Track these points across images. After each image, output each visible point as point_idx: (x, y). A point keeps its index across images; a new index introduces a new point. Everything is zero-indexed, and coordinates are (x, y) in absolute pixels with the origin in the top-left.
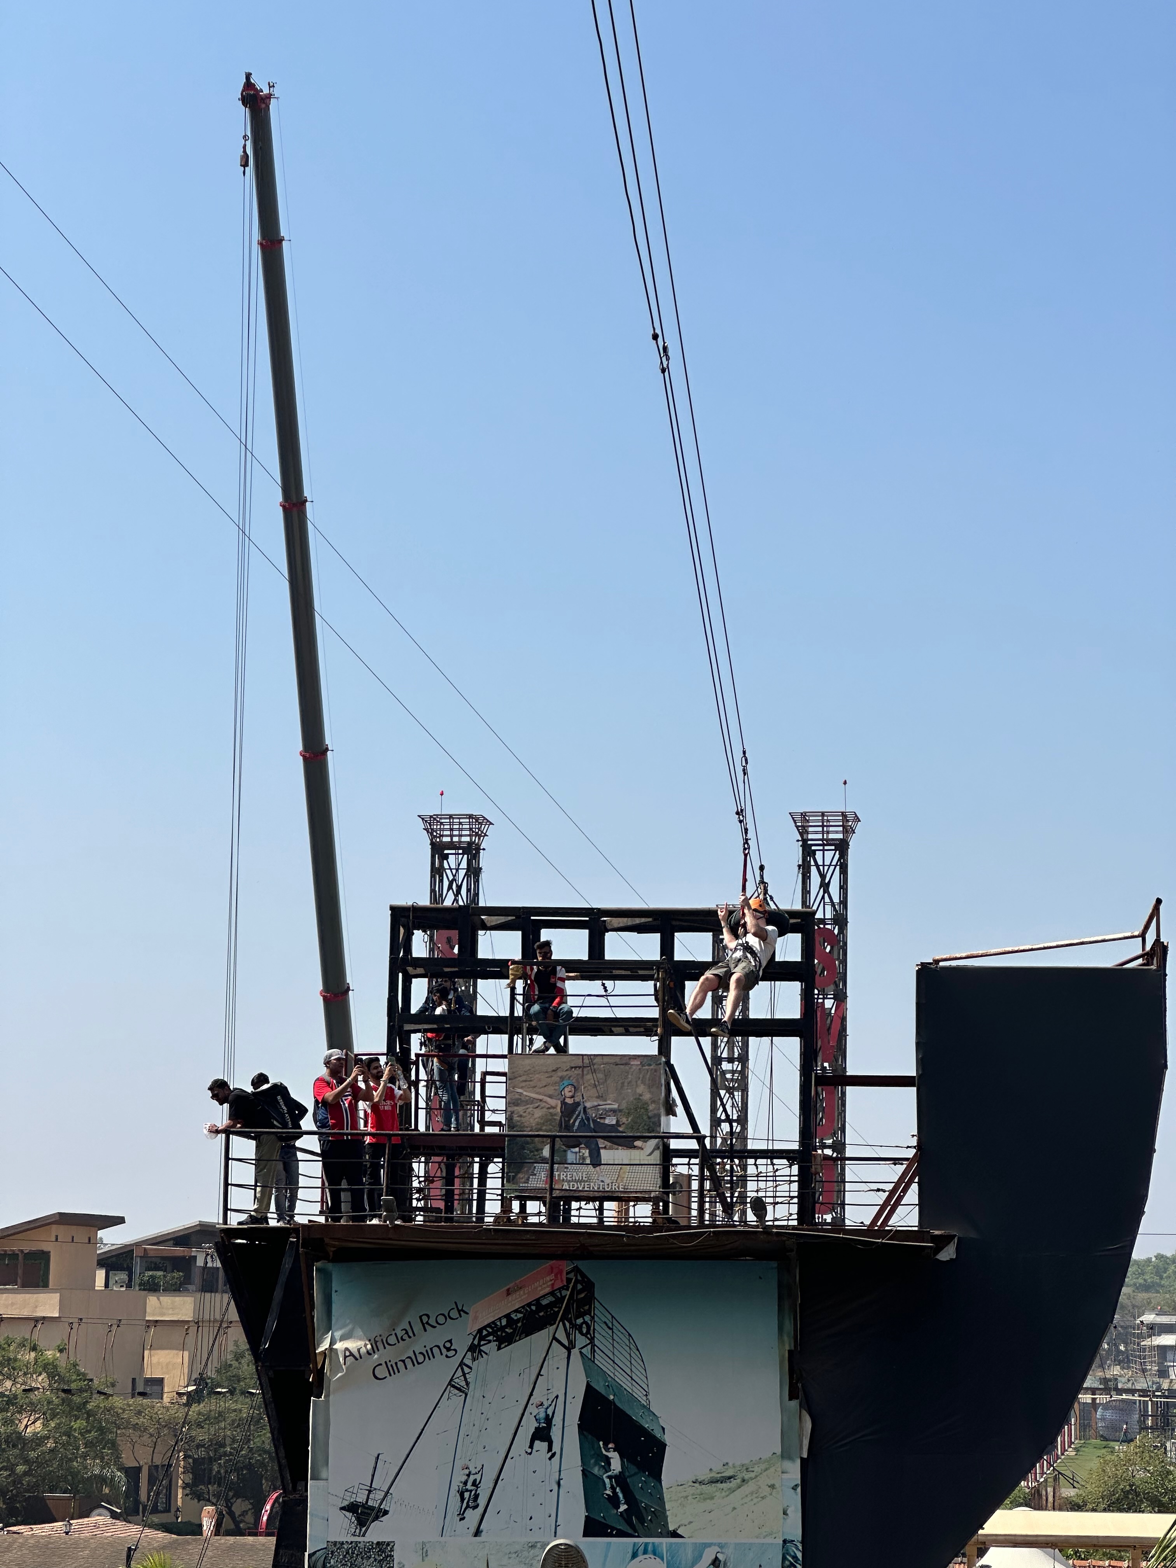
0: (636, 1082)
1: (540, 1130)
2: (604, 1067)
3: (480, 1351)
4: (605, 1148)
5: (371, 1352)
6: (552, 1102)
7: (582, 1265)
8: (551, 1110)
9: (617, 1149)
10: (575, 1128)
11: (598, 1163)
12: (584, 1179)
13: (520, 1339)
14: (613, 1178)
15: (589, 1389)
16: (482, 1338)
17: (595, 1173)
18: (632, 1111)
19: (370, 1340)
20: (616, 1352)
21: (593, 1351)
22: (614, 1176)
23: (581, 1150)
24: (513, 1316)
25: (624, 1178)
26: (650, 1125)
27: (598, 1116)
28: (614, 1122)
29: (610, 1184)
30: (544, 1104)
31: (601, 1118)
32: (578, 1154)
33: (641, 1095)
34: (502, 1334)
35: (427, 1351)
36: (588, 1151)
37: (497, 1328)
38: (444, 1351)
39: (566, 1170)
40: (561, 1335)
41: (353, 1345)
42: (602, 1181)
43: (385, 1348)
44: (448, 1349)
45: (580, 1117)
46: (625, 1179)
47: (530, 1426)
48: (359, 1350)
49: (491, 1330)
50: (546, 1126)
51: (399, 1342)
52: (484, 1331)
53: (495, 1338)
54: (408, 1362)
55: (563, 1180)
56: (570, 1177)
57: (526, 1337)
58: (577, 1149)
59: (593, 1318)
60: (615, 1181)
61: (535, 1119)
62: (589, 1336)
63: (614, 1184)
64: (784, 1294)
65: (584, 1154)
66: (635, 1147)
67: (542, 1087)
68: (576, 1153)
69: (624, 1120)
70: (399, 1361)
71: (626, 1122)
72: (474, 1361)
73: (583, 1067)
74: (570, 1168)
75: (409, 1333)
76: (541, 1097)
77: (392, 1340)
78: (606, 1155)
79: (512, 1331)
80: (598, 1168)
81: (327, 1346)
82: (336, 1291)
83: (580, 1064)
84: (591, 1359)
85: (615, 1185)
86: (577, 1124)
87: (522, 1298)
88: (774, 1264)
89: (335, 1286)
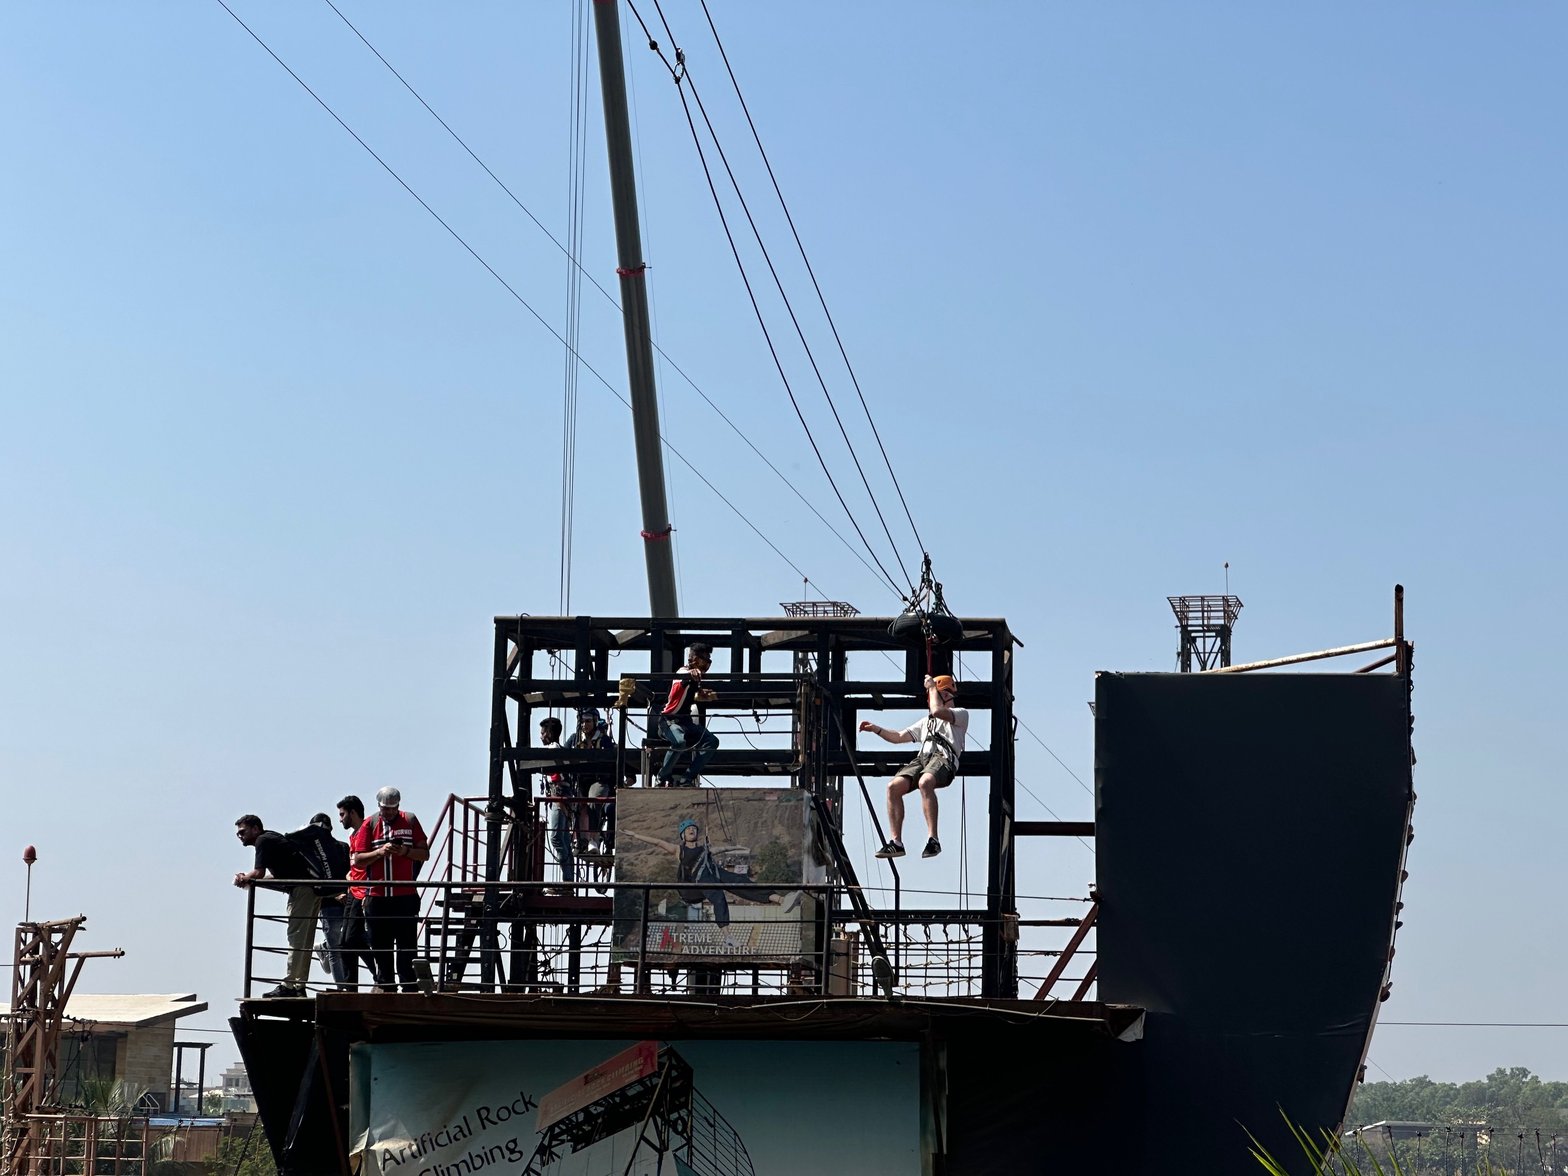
0: (773, 821)
1: (655, 881)
2: (733, 803)
3: (551, 1153)
4: (734, 903)
5: (417, 1154)
6: (670, 847)
7: (678, 1046)
8: (669, 857)
9: (749, 904)
10: (698, 879)
11: (726, 920)
12: (708, 941)
13: (600, 1139)
14: (743, 941)
16: (554, 1137)
17: (721, 934)
18: (768, 857)
19: (416, 1140)
20: (719, 1155)
21: (690, 1154)
22: (744, 938)
23: (704, 906)
24: (592, 1109)
25: (756, 940)
26: (788, 874)
27: (725, 864)
28: (745, 871)
29: (740, 948)
30: (660, 849)
31: (729, 866)
32: (700, 912)
33: (777, 838)
34: (578, 1132)
35: (485, 1153)
36: (712, 907)
37: (572, 1125)
38: (507, 1153)
39: (686, 931)
40: (651, 1134)
41: (393, 1145)
42: (730, 944)
43: (434, 1149)
44: (512, 1151)
45: (704, 866)
46: (759, 941)
48: (401, 1152)
49: (564, 1128)
50: (662, 876)
51: (451, 1142)
52: (556, 1128)
53: (569, 1138)
54: (463, 1167)
55: (683, 942)
56: (692, 940)
57: (608, 1135)
58: (699, 905)
59: (690, 1112)
60: (745, 944)
61: (649, 867)
62: (685, 1135)
63: (744, 948)
64: (929, 1084)
65: (708, 911)
66: (770, 902)
67: (658, 828)
68: (698, 909)
69: (757, 869)
70: (452, 1165)
71: (760, 872)
72: (544, 1165)
73: (708, 804)
74: (691, 928)
75: (465, 1132)
76: (656, 841)
77: (443, 1139)
78: (735, 912)
79: (590, 1128)
80: (725, 928)
81: (363, 1147)
82: (376, 1079)
83: (705, 800)
84: (687, 1164)
85: (746, 949)
86: (700, 873)
87: (604, 1087)
88: (916, 1046)
89: (375, 1072)
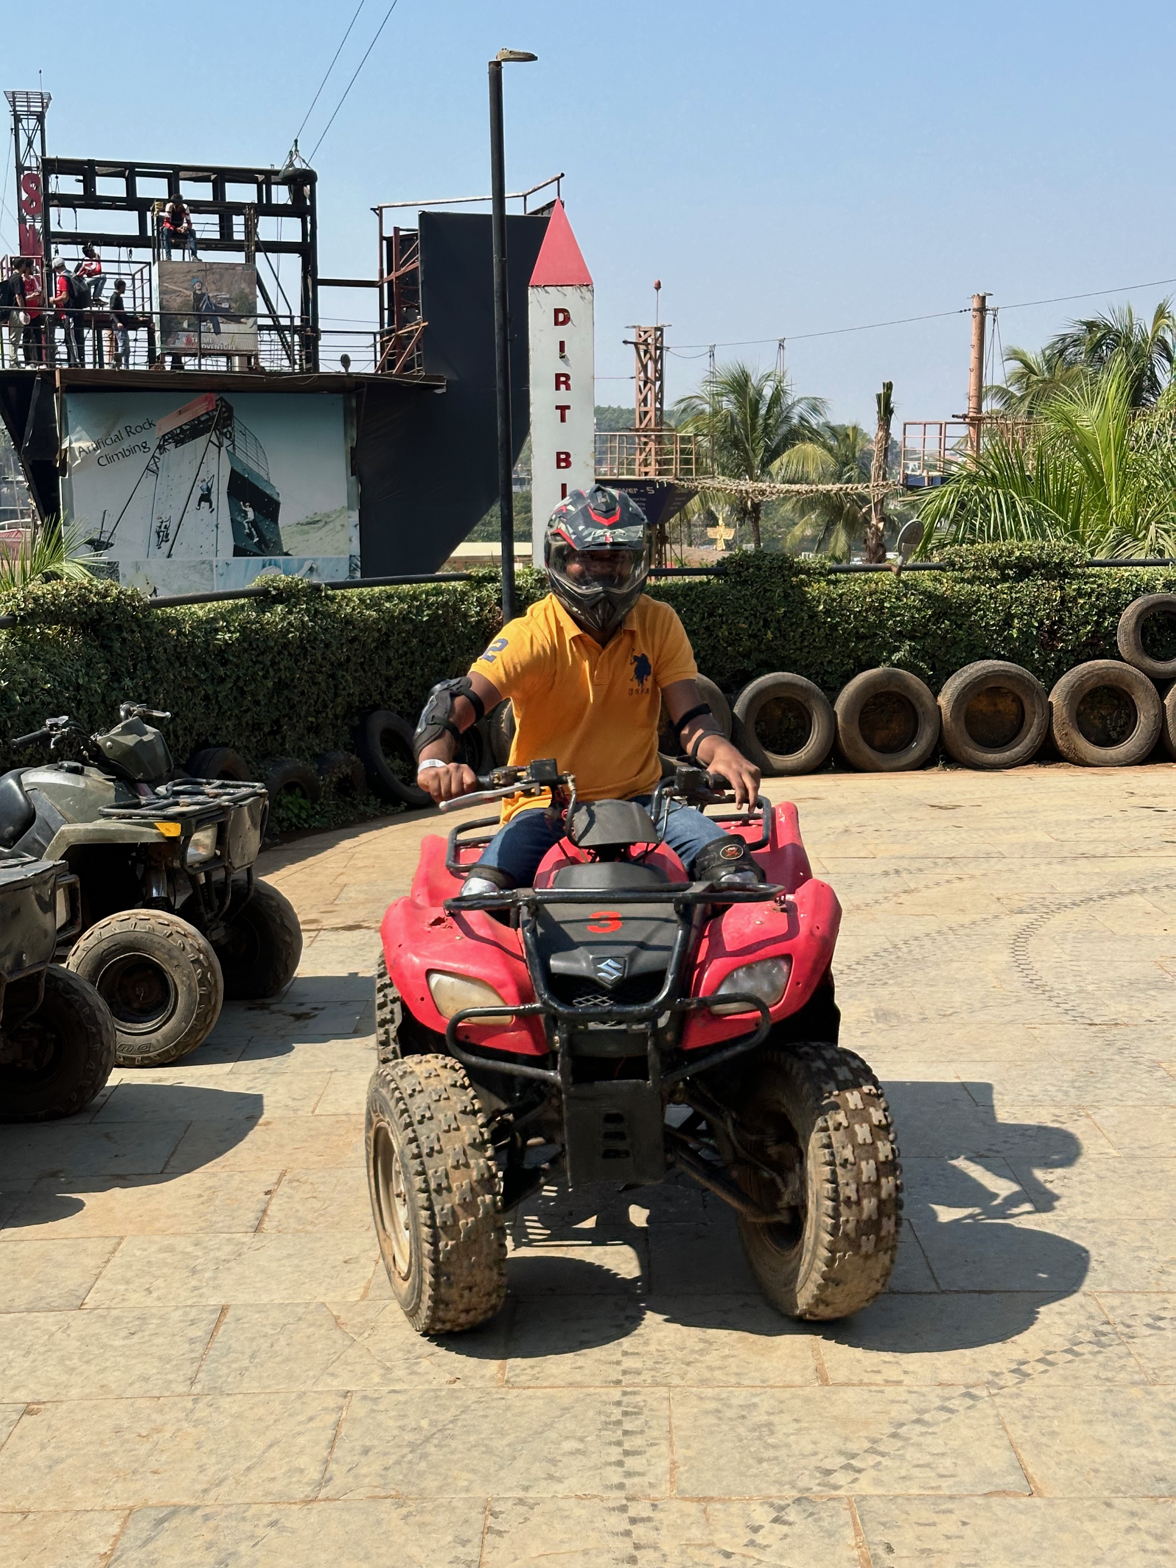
0: (239, 282)
1: (181, 311)
2: (219, 271)
3: (165, 448)
5: (96, 449)
7: (225, 396)
9: (230, 323)
10: (203, 310)
11: (219, 332)
13: (189, 441)
14: (228, 342)
15: (233, 472)
16: (165, 441)
18: (239, 299)
19: (94, 442)
20: (249, 450)
21: (234, 449)
23: (207, 324)
24: (184, 427)
25: (231, 342)
28: (227, 306)
29: (223, 346)
30: (182, 294)
33: (242, 291)
34: (177, 438)
35: (131, 448)
36: (212, 325)
37: (174, 435)
38: (142, 448)
40: (214, 439)
41: (83, 444)
43: (104, 447)
44: (144, 448)
45: (206, 303)
46: (237, 342)
47: (197, 493)
48: (88, 448)
49: (170, 436)
51: (112, 443)
52: (166, 436)
53: (173, 441)
54: (120, 455)
57: (192, 440)
58: (204, 324)
59: (232, 429)
60: (226, 344)
61: (177, 303)
62: (231, 439)
63: (229, 346)
64: (348, 414)
66: (242, 323)
67: (180, 283)
69: (234, 305)
70: (114, 454)
71: (235, 307)
72: (161, 454)
73: (206, 271)
75: (119, 438)
76: (180, 289)
77: (109, 441)
79: (183, 436)
80: (218, 335)
81: (67, 445)
82: (69, 412)
83: (204, 268)
84: (232, 454)
85: (226, 346)
86: (204, 307)
87: (189, 416)
88: (341, 396)
89: (69, 408)
